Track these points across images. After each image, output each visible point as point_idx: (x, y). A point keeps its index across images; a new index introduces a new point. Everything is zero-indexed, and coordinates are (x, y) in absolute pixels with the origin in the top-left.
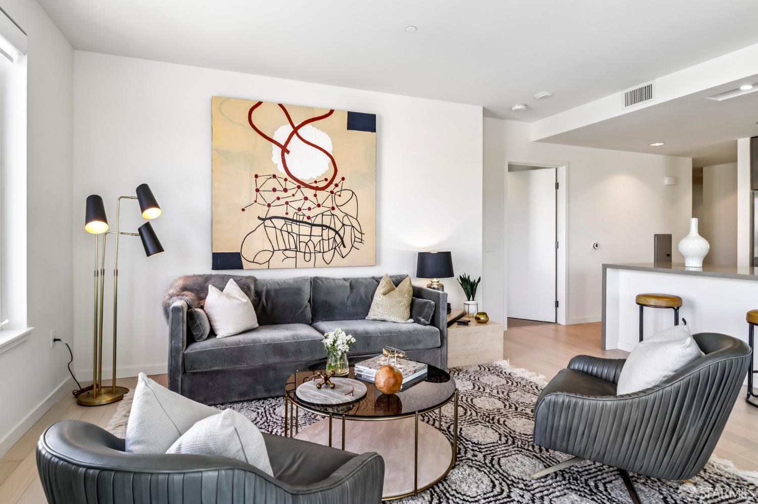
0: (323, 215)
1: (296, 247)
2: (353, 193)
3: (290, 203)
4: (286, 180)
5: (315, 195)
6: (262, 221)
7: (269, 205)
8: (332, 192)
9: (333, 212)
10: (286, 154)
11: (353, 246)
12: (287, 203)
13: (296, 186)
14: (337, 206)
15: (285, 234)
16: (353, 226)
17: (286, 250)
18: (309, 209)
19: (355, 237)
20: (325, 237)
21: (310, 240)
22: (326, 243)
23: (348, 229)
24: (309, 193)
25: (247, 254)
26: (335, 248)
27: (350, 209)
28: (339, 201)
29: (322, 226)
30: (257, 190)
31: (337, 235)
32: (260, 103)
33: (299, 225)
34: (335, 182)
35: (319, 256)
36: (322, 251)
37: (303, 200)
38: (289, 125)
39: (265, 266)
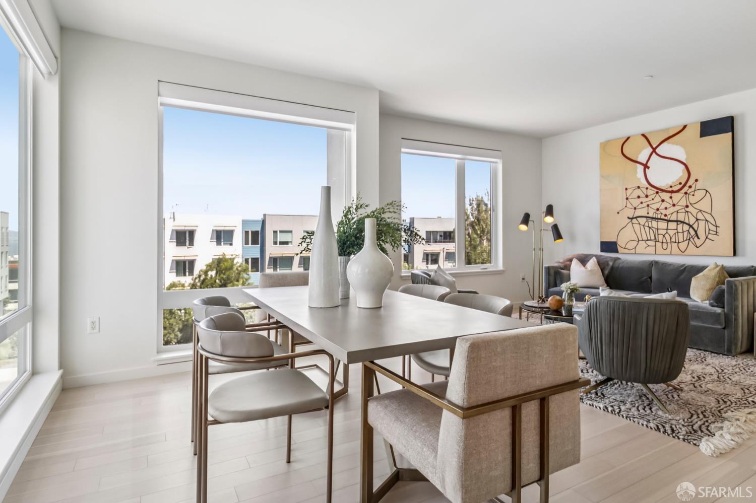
0: (677, 212)
1: (655, 238)
2: (707, 191)
3: (650, 206)
4: (647, 188)
5: (671, 197)
6: (630, 220)
7: (635, 208)
8: (686, 193)
9: (687, 209)
10: (647, 169)
11: (707, 238)
12: (648, 206)
13: (655, 192)
14: (691, 204)
15: (647, 229)
16: (706, 220)
17: (648, 240)
18: (666, 208)
19: (709, 230)
20: (680, 230)
21: (667, 233)
22: (681, 235)
23: (702, 224)
24: (666, 196)
25: (621, 243)
26: (689, 239)
27: (705, 205)
28: (692, 200)
29: (677, 221)
30: (627, 199)
31: (691, 228)
32: (628, 138)
33: (658, 221)
34: (688, 184)
35: (675, 245)
36: (677, 241)
37: (661, 203)
38: (650, 147)
39: (633, 251)
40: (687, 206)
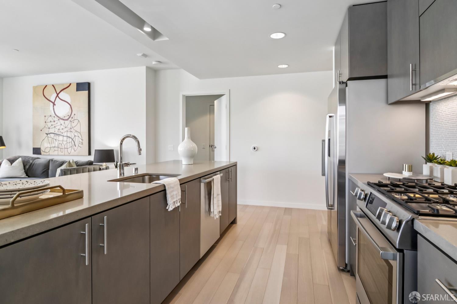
0: (67, 132)
1: (58, 146)
2: (78, 120)
3: (56, 127)
4: (54, 117)
5: (64, 123)
6: (47, 135)
7: (49, 128)
8: (70, 121)
9: (71, 130)
10: (54, 106)
11: (79, 146)
12: (55, 127)
13: (58, 119)
14: (73, 127)
15: (54, 140)
16: (78, 137)
17: (55, 147)
18: (62, 129)
19: (80, 141)
20: (68, 142)
21: (63, 143)
22: (68, 144)
23: (77, 137)
24: (62, 122)
25: (42, 149)
26: (72, 147)
27: (77, 128)
28: (74, 125)
29: (67, 136)
30: (45, 122)
31: (72, 141)
32: (46, 86)
33: (59, 136)
34: (71, 117)
35: (66, 150)
36: (67, 148)
37: (60, 126)
38: (56, 93)
39: (48, 154)
40: (71, 128)
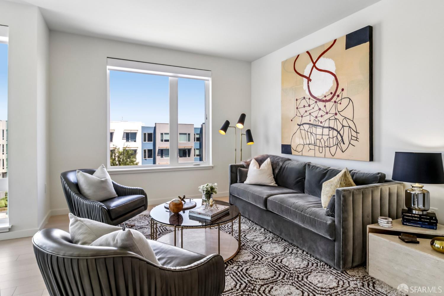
0: (329, 120)
1: (315, 143)
2: (350, 99)
3: (312, 114)
4: (309, 99)
5: (325, 106)
6: (299, 127)
7: (302, 116)
8: (335, 102)
9: (336, 117)
10: (309, 82)
11: (350, 143)
12: (310, 114)
13: (314, 102)
14: (338, 112)
15: (309, 134)
16: (350, 127)
17: (310, 144)
18: (322, 116)
19: (352, 136)
20: (331, 136)
21: (322, 138)
22: (331, 140)
23: (346, 129)
24: (321, 105)
25: (293, 146)
26: (337, 144)
27: (348, 113)
28: (340, 107)
29: (330, 127)
30: (297, 108)
31: (338, 134)
33: (316, 128)
34: (337, 94)
35: (327, 149)
36: (329, 146)
37: (318, 111)
38: (312, 63)
39: (300, 153)
40: (336, 114)
